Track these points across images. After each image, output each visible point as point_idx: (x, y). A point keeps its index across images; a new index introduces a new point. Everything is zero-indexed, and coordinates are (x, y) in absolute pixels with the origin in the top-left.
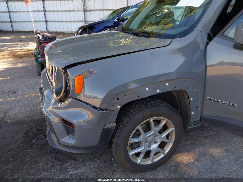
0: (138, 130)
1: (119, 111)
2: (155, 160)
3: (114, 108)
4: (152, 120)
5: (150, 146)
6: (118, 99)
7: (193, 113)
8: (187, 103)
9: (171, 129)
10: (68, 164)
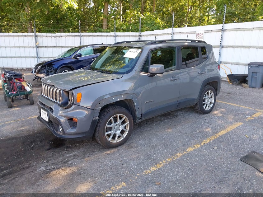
0: (111, 120)
1: (100, 110)
2: (118, 141)
3: (98, 109)
4: (118, 116)
5: (116, 131)
6: (100, 103)
7: (137, 112)
8: (134, 107)
9: (128, 123)
10: (63, 153)
